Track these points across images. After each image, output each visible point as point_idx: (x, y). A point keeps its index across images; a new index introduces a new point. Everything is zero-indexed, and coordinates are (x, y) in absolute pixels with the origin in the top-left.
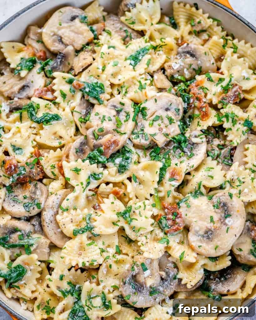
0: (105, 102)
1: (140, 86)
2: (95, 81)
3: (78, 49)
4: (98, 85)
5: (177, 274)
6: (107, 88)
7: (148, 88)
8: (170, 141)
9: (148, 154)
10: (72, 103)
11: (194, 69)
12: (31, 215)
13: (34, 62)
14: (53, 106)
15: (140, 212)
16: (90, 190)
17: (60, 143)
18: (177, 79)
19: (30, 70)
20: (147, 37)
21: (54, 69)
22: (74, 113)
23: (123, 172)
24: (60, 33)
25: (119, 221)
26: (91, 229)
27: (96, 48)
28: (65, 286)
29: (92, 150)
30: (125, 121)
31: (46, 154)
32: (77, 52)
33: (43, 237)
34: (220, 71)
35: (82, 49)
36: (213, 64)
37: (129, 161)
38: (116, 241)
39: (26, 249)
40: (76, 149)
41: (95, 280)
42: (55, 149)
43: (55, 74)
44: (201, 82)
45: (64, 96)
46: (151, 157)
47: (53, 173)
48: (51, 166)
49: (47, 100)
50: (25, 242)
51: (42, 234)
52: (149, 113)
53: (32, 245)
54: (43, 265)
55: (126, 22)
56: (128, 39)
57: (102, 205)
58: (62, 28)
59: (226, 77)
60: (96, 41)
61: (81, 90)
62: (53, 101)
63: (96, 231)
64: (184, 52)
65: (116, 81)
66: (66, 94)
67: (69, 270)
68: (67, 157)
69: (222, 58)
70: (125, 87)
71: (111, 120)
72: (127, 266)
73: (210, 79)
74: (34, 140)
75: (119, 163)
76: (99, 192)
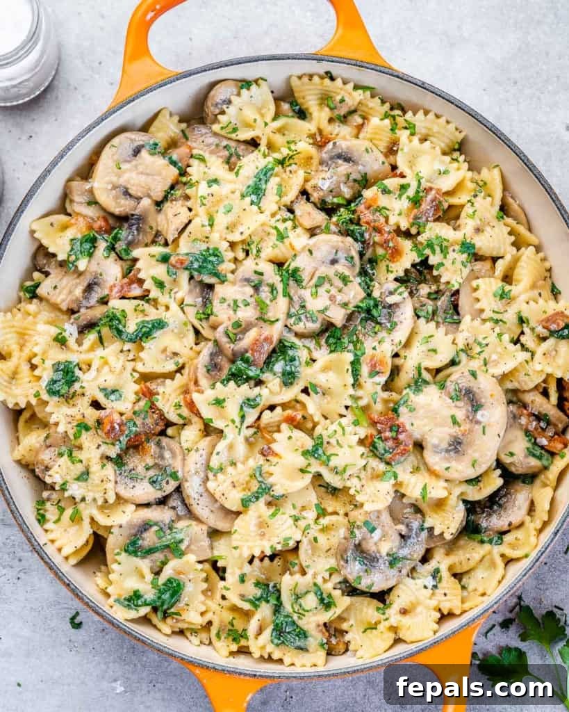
0: (230, 276)
1: (278, 235)
2: (204, 247)
3: (159, 199)
4: (211, 252)
5: (424, 522)
6: (226, 253)
7: (291, 234)
8: (353, 313)
9: (323, 342)
10: (176, 293)
11: (355, 181)
12: (164, 494)
13: (93, 241)
14: (146, 305)
15: (337, 441)
16: (247, 427)
17: (177, 364)
18: (333, 203)
19: (90, 255)
20: (263, 147)
21: (131, 245)
22: (185, 308)
23: (291, 384)
24: (122, 181)
25: (309, 465)
26: (269, 489)
27: (188, 192)
28: (252, 591)
29: (233, 362)
30: (271, 301)
31: (161, 390)
32: (159, 204)
33: (194, 523)
34: (398, 172)
35: (165, 198)
36: (383, 163)
37: (297, 363)
38: (312, 497)
39: (174, 549)
40: (206, 366)
41: (296, 568)
42: (170, 376)
43: (136, 253)
44: (375, 199)
45: (160, 285)
46: (329, 345)
47: (180, 415)
48: (175, 406)
49: (135, 298)
50: (168, 539)
51: (190, 518)
52: (305, 276)
53: (181, 541)
54: (207, 566)
55: (223, 133)
56: (233, 159)
57: (274, 446)
58: (125, 172)
59: (411, 180)
60: (184, 179)
61: (186, 269)
62: (144, 297)
63: (278, 491)
64: (332, 158)
65: (236, 237)
66: (163, 280)
67: (251, 562)
68: (196, 383)
69: (395, 149)
70: (253, 242)
71: (248, 304)
72: (342, 532)
73: (386, 191)
74: (134, 370)
75: (281, 370)
76: (262, 425)
